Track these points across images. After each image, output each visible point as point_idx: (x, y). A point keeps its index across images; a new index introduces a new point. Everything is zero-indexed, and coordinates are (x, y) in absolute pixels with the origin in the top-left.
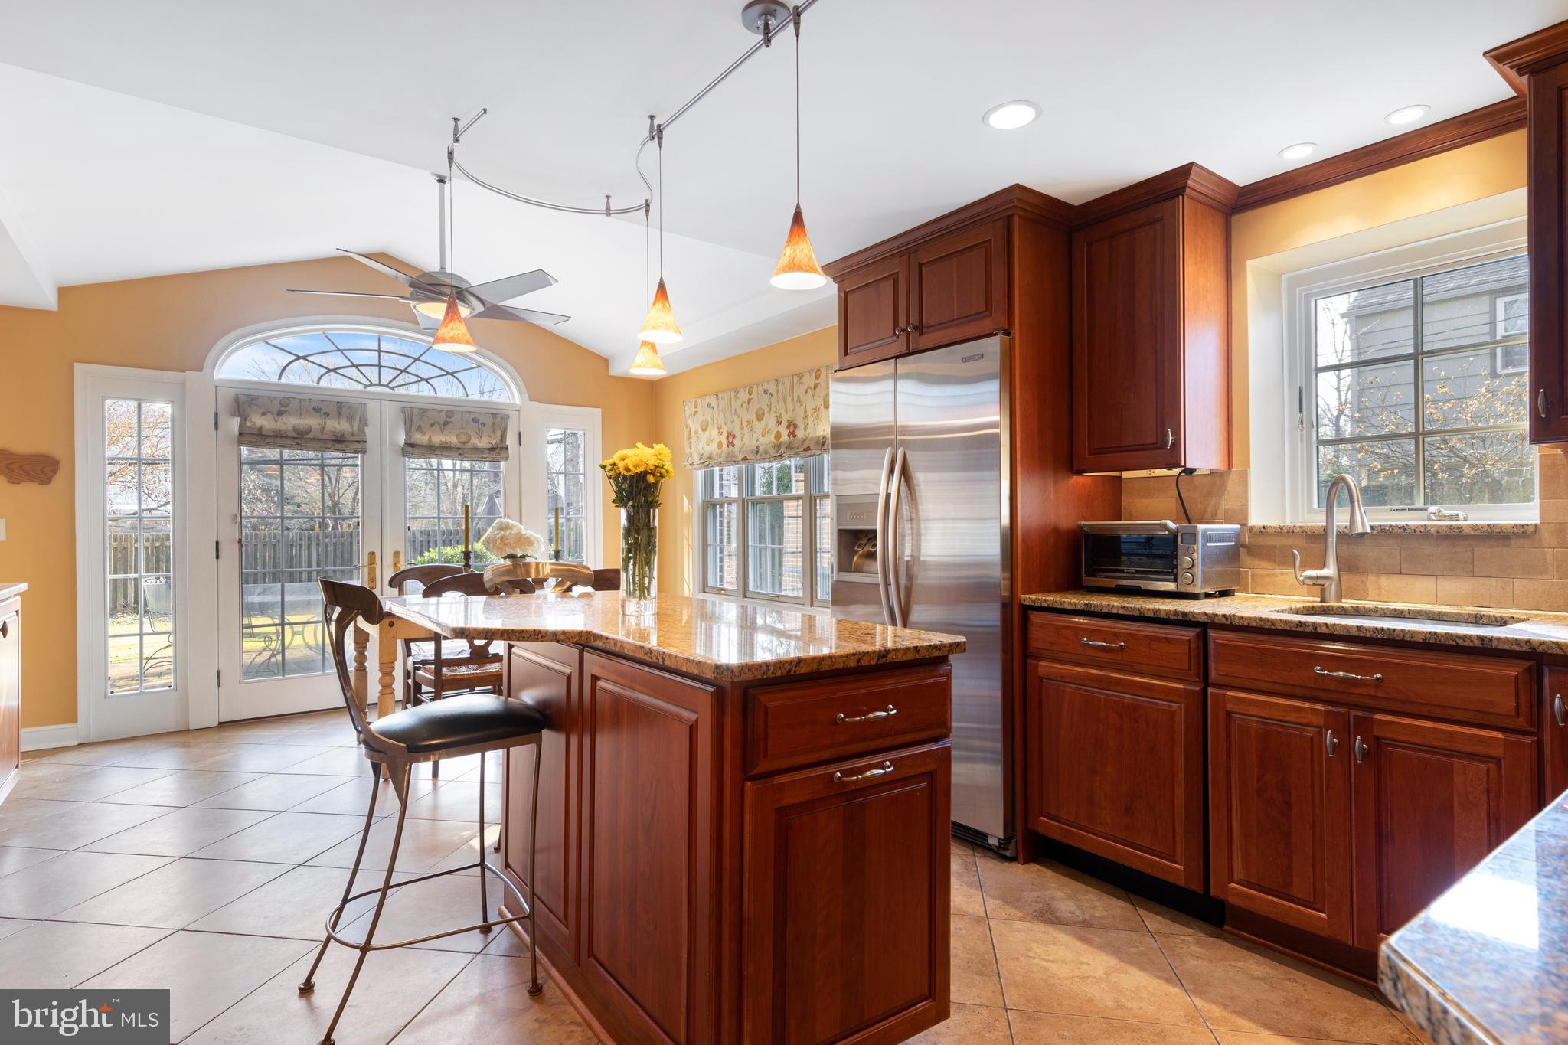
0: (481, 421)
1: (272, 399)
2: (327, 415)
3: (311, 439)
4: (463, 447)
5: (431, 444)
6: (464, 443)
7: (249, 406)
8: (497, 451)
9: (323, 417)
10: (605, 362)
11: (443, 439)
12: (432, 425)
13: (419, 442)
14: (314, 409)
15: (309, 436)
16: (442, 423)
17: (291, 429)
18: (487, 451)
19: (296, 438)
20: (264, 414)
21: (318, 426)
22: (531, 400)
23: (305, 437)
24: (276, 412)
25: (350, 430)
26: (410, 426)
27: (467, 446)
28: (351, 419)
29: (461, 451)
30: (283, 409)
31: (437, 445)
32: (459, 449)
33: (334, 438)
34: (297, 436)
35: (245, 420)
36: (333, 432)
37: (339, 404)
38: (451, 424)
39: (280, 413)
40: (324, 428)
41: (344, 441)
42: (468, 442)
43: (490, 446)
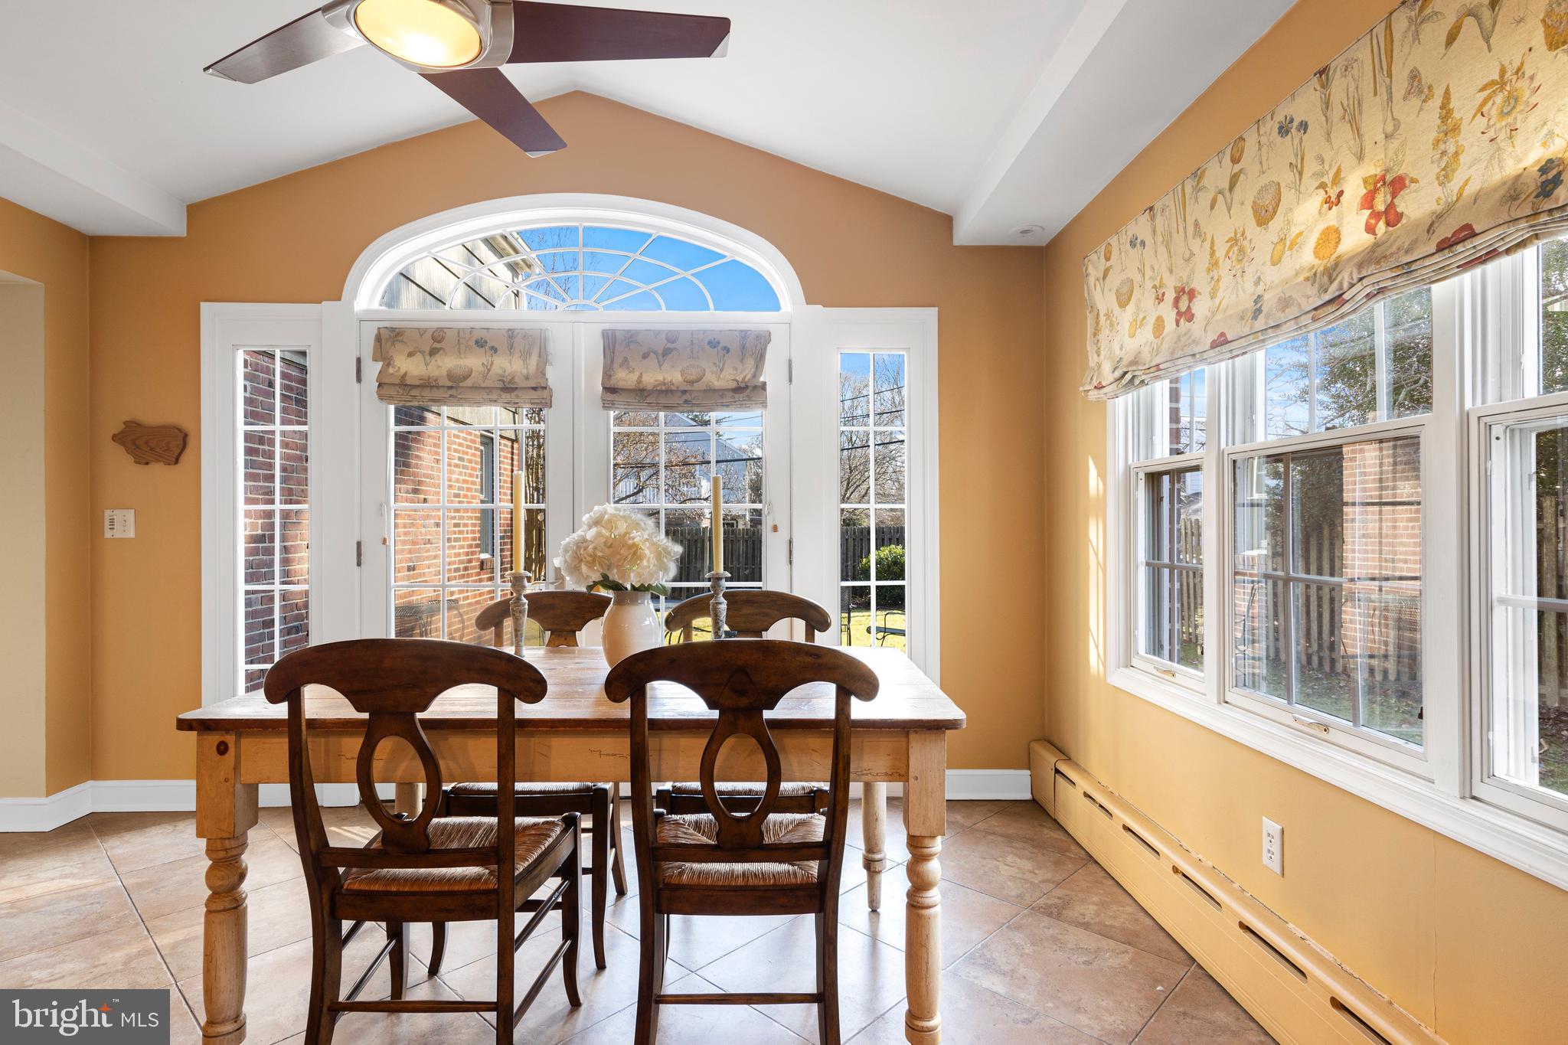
0: (721, 345)
1: (422, 332)
2: (494, 350)
3: (471, 388)
4: (688, 388)
5: (641, 386)
6: (691, 383)
7: (393, 344)
8: (748, 391)
9: (488, 353)
10: (946, 222)
11: (661, 378)
12: (645, 357)
13: (621, 385)
14: (477, 342)
15: (469, 383)
16: (661, 352)
17: (445, 373)
18: (731, 394)
19: (450, 388)
20: (410, 355)
21: (482, 369)
22: (807, 304)
23: (461, 384)
24: (427, 350)
25: (525, 371)
26: (612, 361)
27: (696, 386)
28: (525, 355)
29: (687, 396)
30: (436, 345)
31: (649, 388)
32: (684, 392)
33: (501, 385)
34: (450, 384)
35: (389, 365)
36: (501, 375)
37: (511, 334)
38: (675, 352)
39: (433, 352)
40: (489, 370)
41: (517, 388)
42: (698, 380)
43: (734, 385)
